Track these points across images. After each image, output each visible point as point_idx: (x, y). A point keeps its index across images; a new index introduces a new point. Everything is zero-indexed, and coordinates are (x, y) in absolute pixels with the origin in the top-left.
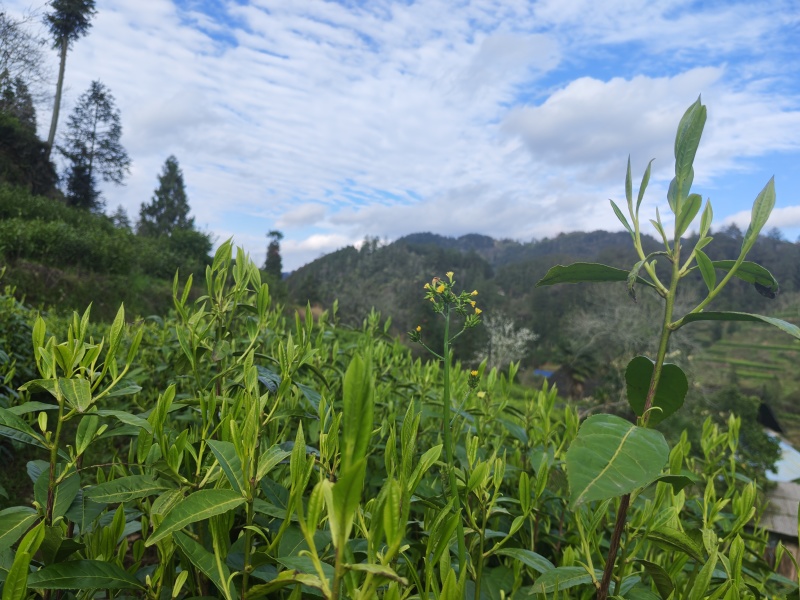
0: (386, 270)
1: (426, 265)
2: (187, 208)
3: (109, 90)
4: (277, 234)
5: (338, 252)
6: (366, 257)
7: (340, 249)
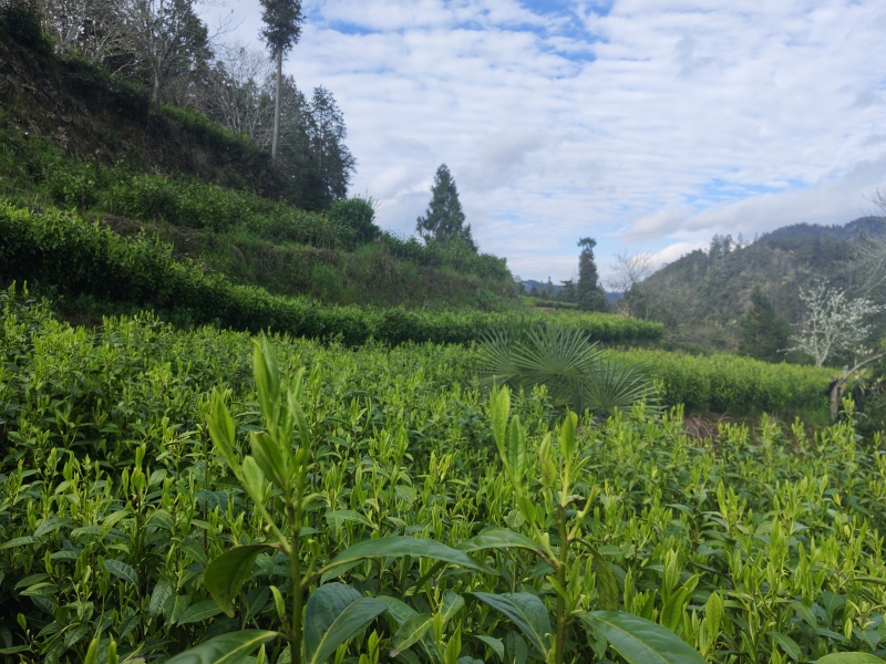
0: (743, 274)
1: (795, 263)
2: (462, 217)
3: (331, 94)
4: (589, 242)
5: (682, 259)
6: (716, 260)
7: (684, 256)
